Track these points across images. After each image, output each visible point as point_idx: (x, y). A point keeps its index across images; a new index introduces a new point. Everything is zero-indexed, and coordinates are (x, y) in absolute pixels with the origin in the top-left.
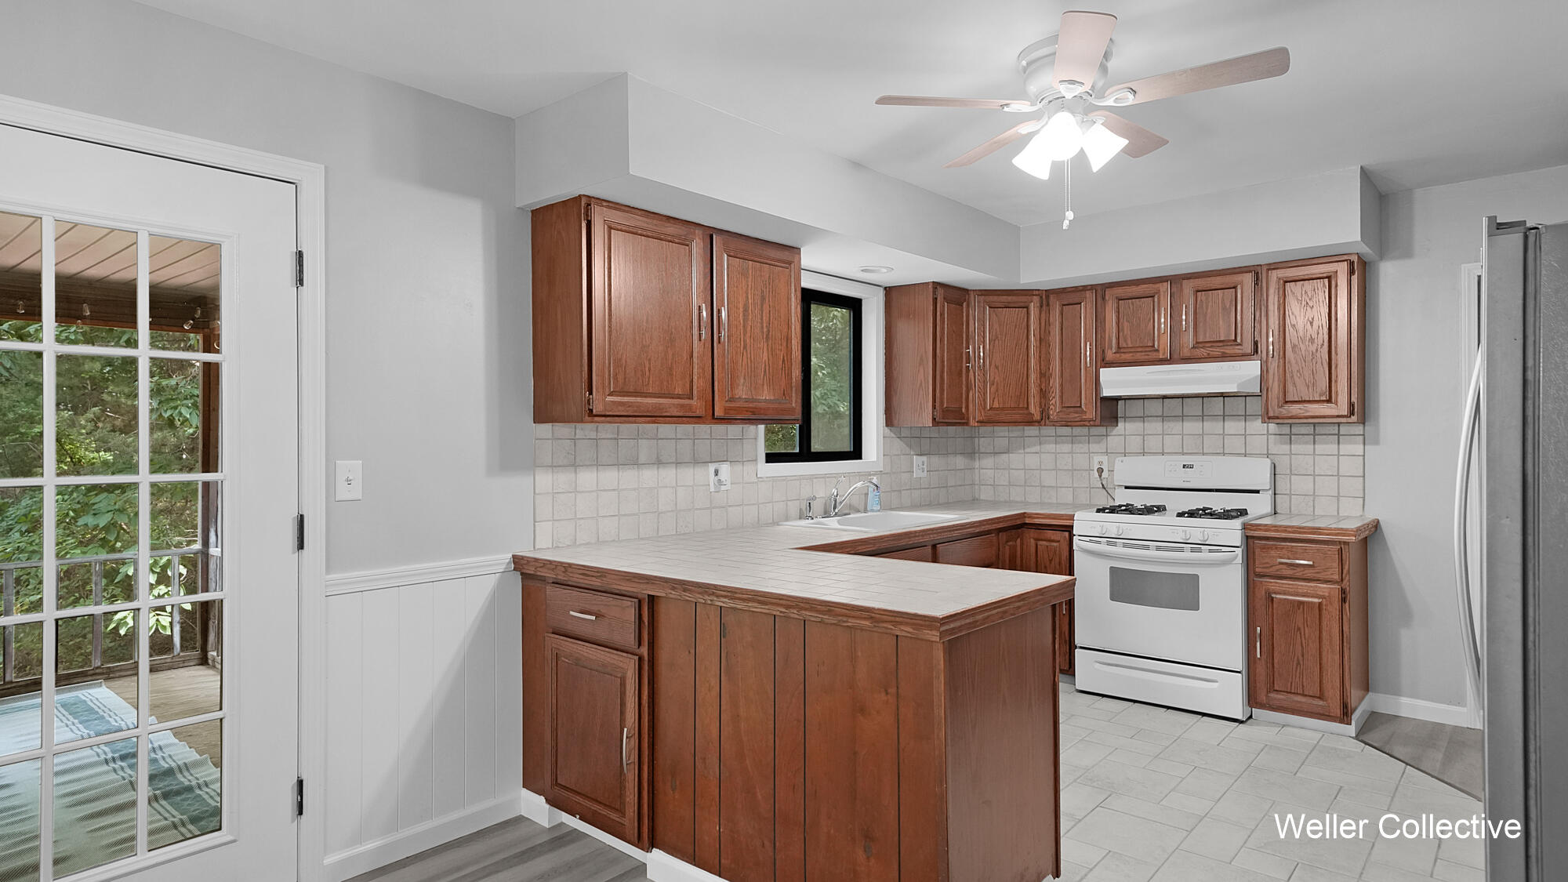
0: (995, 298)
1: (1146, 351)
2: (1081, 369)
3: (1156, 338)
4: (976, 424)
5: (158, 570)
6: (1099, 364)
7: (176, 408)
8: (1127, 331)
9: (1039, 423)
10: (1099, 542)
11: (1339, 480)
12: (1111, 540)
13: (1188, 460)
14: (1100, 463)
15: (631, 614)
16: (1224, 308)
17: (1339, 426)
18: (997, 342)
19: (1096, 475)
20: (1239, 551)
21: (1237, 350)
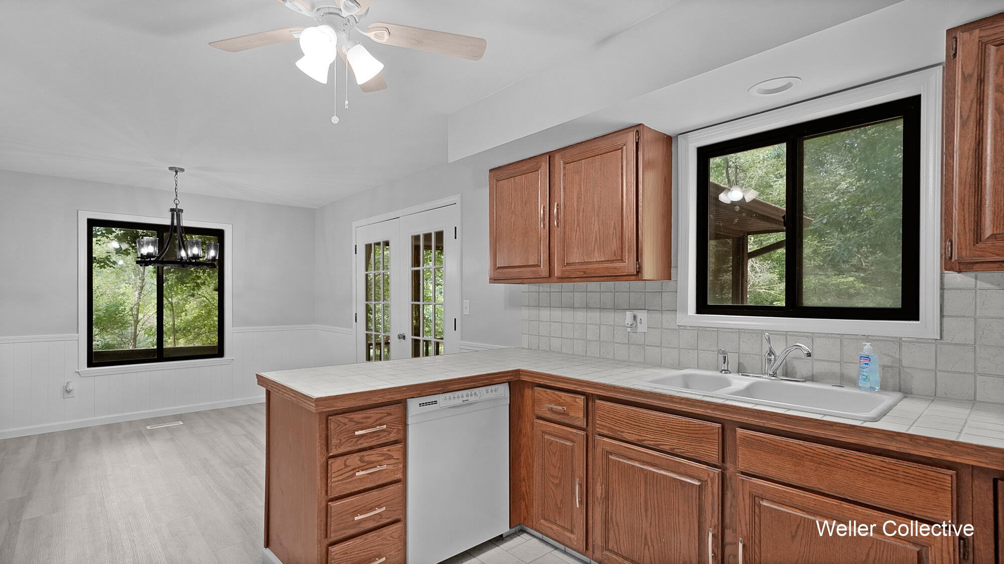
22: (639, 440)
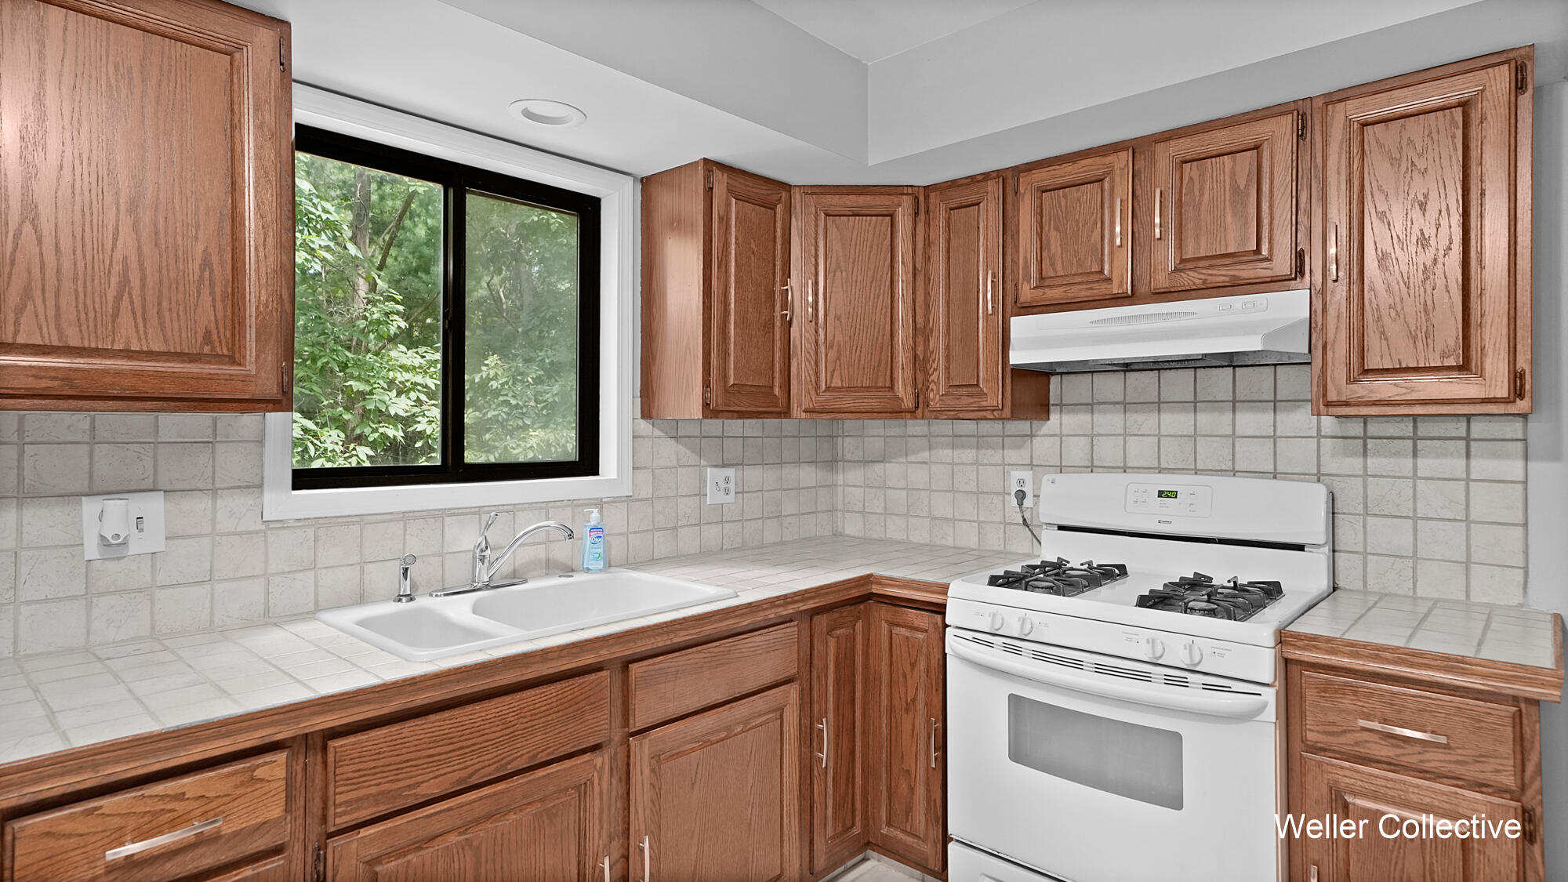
0: (836, 200)
1: (1087, 283)
2: (978, 319)
3: (1106, 258)
4: (803, 415)
6: (1009, 309)
8: (1055, 246)
9: (912, 413)
10: (990, 644)
11: (1468, 530)
12: (1013, 644)
13: (1167, 482)
14: (1021, 482)
16: (1235, 189)
17: (1468, 421)
18: (838, 274)
19: (1014, 502)
20: (1269, 695)
21: (1260, 271)
22: (460, 781)
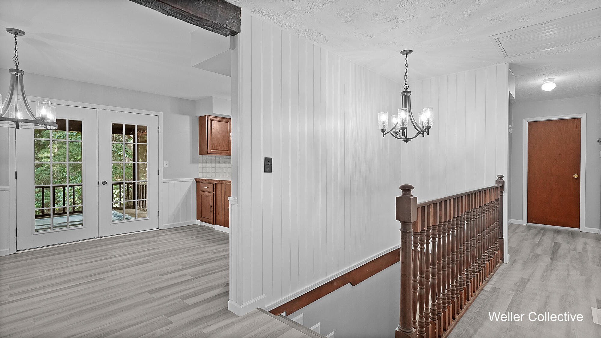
5: (116, 194)
7: (121, 152)
15: (212, 187)
